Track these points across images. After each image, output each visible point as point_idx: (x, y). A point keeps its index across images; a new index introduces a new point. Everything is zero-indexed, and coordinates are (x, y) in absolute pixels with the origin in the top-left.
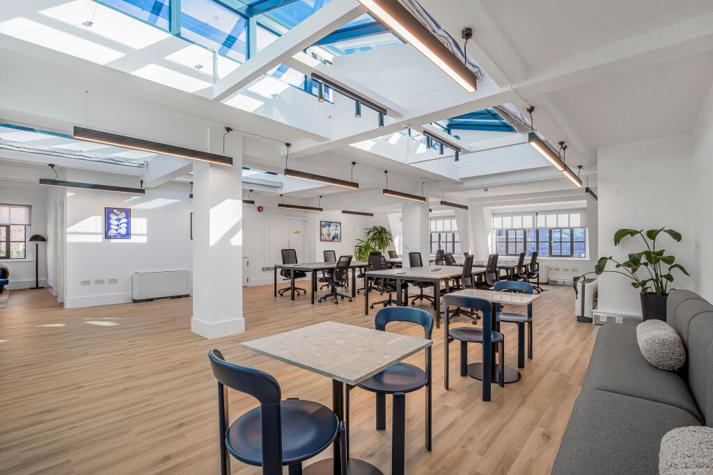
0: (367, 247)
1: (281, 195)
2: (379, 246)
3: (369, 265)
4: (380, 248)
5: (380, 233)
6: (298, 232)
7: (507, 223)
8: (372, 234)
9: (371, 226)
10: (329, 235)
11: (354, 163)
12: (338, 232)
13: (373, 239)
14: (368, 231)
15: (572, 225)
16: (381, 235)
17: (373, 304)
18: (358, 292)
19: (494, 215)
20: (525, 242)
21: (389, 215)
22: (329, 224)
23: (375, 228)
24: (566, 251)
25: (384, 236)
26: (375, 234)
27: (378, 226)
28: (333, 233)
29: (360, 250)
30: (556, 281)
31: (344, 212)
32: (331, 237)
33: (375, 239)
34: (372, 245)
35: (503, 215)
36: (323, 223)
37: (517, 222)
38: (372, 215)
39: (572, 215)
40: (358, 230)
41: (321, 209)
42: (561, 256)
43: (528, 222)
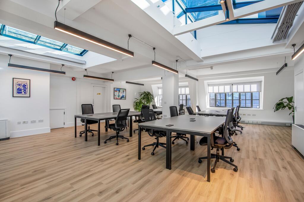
0: (140, 102)
1: (86, 70)
2: (147, 102)
3: (142, 114)
4: (147, 103)
5: (147, 95)
6: (100, 94)
7: (216, 90)
8: (143, 95)
9: (142, 92)
10: (119, 96)
11: (130, 36)
12: (124, 94)
13: (144, 98)
14: (141, 94)
15: (252, 91)
16: (148, 96)
17: (144, 146)
18: (134, 132)
19: (209, 85)
20: (226, 100)
21: (152, 85)
22: (119, 90)
23: (145, 92)
24: (249, 105)
25: (150, 97)
26: (144, 96)
27: (146, 91)
28: (121, 95)
29: (137, 104)
30: (244, 121)
31: (127, 82)
32: (120, 97)
33: (145, 98)
34: (143, 101)
35: (213, 85)
36: (115, 89)
37: (221, 89)
38: (143, 85)
39: (252, 85)
40: (135, 94)
41: (113, 80)
42: (246, 107)
43: (227, 89)
